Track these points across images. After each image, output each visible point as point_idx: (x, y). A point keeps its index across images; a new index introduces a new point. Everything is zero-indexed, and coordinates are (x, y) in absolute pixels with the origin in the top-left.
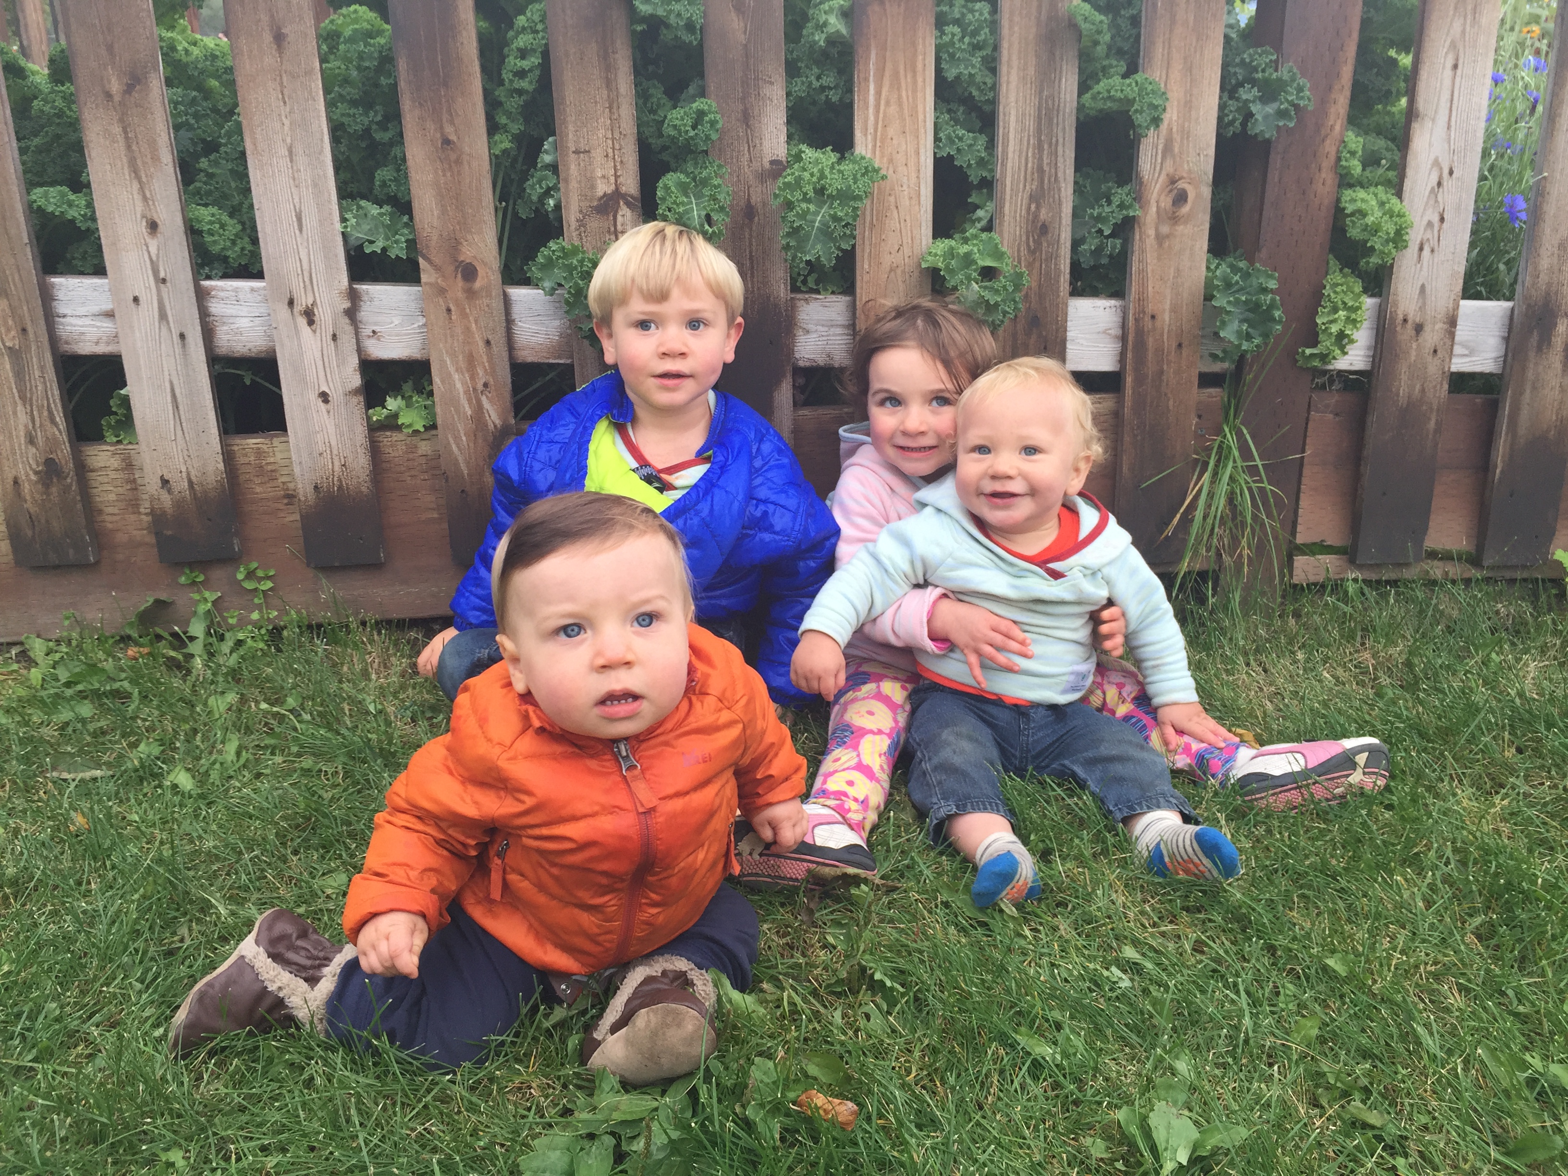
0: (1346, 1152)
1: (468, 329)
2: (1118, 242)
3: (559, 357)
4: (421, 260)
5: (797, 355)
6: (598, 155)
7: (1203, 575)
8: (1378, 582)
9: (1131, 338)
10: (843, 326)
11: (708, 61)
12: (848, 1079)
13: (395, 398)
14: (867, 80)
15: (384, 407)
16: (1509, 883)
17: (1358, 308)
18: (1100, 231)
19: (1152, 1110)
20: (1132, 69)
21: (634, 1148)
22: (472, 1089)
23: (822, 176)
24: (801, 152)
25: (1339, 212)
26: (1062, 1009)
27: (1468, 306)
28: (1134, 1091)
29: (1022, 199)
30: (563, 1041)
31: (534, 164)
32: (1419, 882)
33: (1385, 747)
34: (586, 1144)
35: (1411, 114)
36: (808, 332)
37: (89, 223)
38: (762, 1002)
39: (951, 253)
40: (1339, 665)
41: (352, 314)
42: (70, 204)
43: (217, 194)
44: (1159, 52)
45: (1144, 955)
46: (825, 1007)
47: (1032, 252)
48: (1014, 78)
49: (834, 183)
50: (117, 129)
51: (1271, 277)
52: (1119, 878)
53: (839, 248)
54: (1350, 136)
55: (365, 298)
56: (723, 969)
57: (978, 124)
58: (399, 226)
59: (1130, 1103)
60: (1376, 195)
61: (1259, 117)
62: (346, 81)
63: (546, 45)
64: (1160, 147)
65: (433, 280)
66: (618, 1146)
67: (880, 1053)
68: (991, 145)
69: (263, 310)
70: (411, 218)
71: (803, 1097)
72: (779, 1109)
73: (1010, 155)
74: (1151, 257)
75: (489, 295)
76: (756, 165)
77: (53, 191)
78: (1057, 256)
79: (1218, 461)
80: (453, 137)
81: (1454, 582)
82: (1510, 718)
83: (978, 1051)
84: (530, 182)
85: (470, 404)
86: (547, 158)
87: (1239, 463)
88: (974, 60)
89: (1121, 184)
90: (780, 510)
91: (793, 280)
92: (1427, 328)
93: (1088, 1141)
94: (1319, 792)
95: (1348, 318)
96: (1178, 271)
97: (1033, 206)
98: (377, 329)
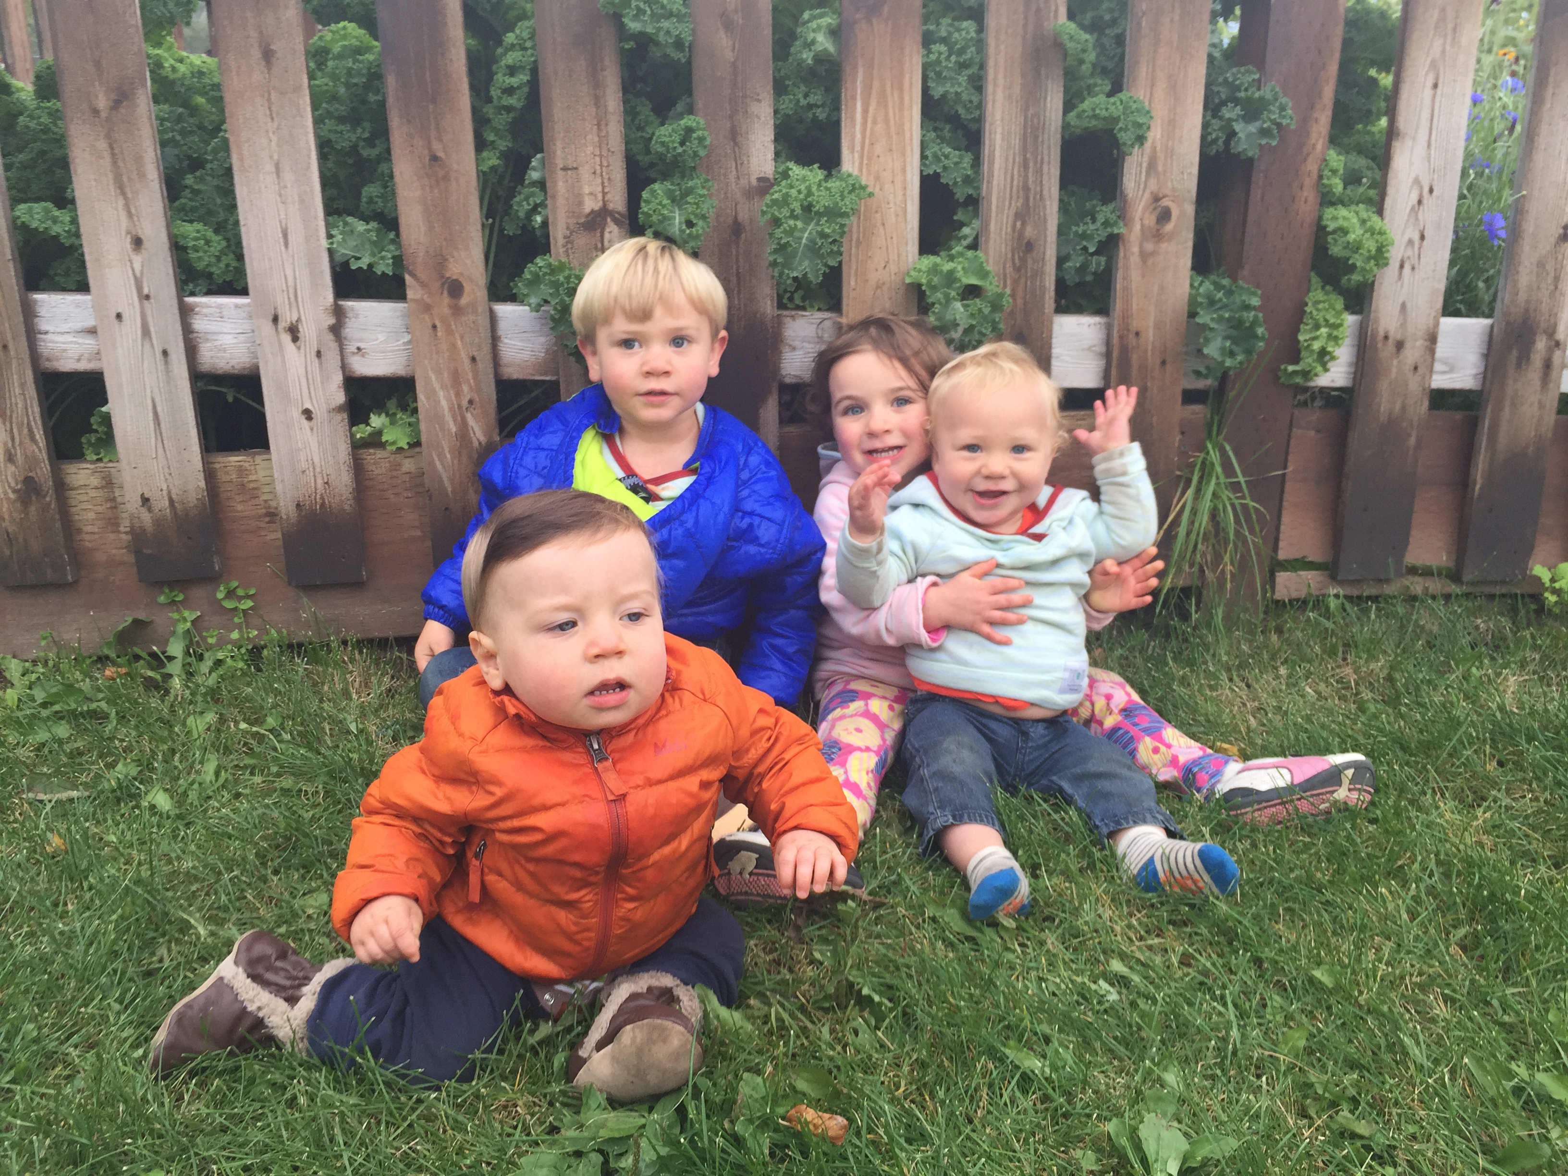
0: (1335, 1162)
1: (453, 346)
2: (1103, 259)
3: (545, 374)
4: (408, 278)
5: (783, 372)
6: (585, 172)
7: (1186, 591)
8: (1359, 598)
9: (1115, 354)
11: (696, 78)
12: (837, 1094)
13: (379, 416)
14: (854, 98)
15: (368, 424)
16: (1492, 894)
17: (1340, 325)
18: (1085, 249)
19: (1142, 1122)
20: (1116, 88)
21: (623, 1165)
22: (459, 1106)
23: (809, 193)
24: (788, 169)
25: (1321, 230)
26: (1050, 1023)
27: (1448, 322)
28: (1124, 1103)
29: (1007, 217)
30: (549, 1059)
31: (521, 181)
32: (1403, 894)
33: (1370, 761)
34: (573, 1161)
35: (1392, 133)
36: (794, 349)
37: (73, 240)
38: (750, 1018)
39: (934, 270)
40: (1321, 680)
41: (336, 330)
42: (55, 221)
43: (202, 211)
44: (1143, 71)
45: (1131, 968)
46: (813, 1022)
47: (1018, 269)
48: (1000, 96)
49: (822, 200)
50: (102, 145)
51: (1254, 294)
52: (1106, 892)
53: (826, 265)
54: (1332, 155)
55: (350, 315)
56: (710, 985)
57: (964, 142)
58: (386, 242)
59: (1120, 1114)
60: (1357, 213)
61: (1241, 135)
62: (334, 98)
63: (535, 62)
64: (1145, 165)
65: (419, 297)
66: (606, 1162)
67: (869, 1068)
68: (977, 163)
69: (246, 326)
70: (398, 235)
71: (793, 1112)
72: (767, 1125)
73: (996, 173)
74: (1135, 275)
75: (475, 311)
76: (743, 182)
77: (37, 207)
78: (1043, 273)
79: (1201, 478)
80: (441, 154)
81: (1434, 598)
82: (1492, 732)
83: (967, 1066)
84: (517, 199)
85: (455, 421)
86: (535, 175)
87: (1222, 479)
88: (961, 79)
89: (1105, 201)
90: (765, 524)
91: (780, 297)
92: (1408, 345)
93: (1078, 1154)
94: (1304, 806)
95: (1330, 337)
96: (1162, 288)
97: (1019, 224)
98: (362, 345)
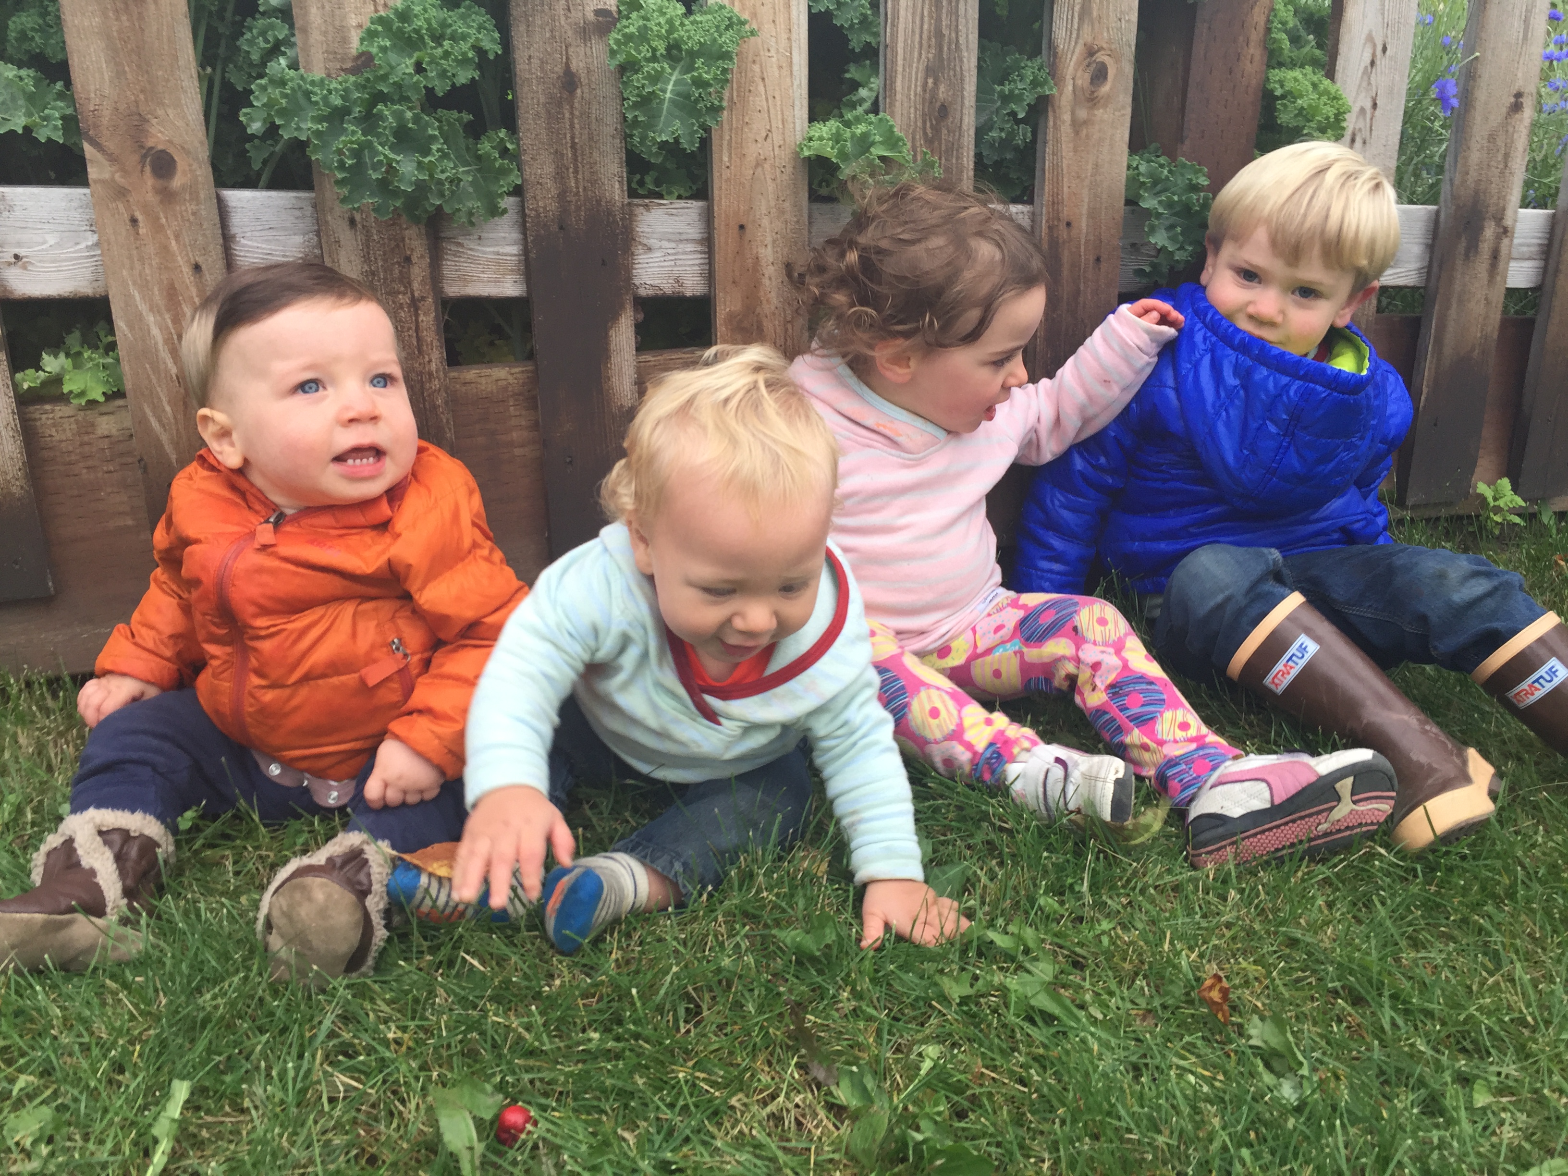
1: (165, 249)
2: (1029, 129)
4: (88, 149)
5: (636, 281)
10: (694, 241)
13: (56, 355)
15: (39, 368)
18: (1013, 114)
25: (1267, 96)
29: (917, 70)
31: (251, 11)
36: (650, 249)
39: (834, 138)
47: (929, 142)
49: (693, 37)
51: (1200, 172)
55: (1, 206)
58: (50, 96)
60: (1305, 75)
65: (107, 178)
70: (69, 85)
73: (902, 13)
74: (1066, 149)
75: (195, 198)
76: (577, 15)
78: (960, 147)
84: (247, 36)
96: (1096, 166)
97: (930, 81)
98: (22, 252)
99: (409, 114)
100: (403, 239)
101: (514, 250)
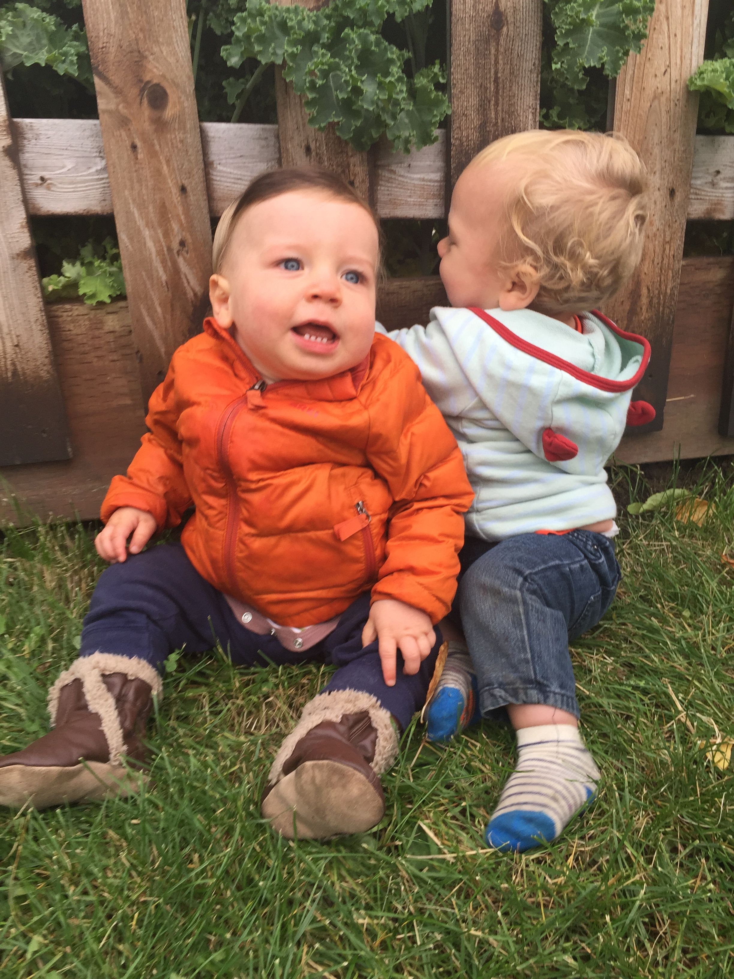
1: (158, 172)
4: (98, 81)
13: (74, 265)
15: (60, 274)
41: (14, 153)
55: (29, 135)
58: (67, 36)
65: (113, 110)
70: (82, 28)
75: (184, 128)
85: (165, 267)
98: (46, 175)
99: (373, 38)
100: (348, 165)
101: (437, 176)
